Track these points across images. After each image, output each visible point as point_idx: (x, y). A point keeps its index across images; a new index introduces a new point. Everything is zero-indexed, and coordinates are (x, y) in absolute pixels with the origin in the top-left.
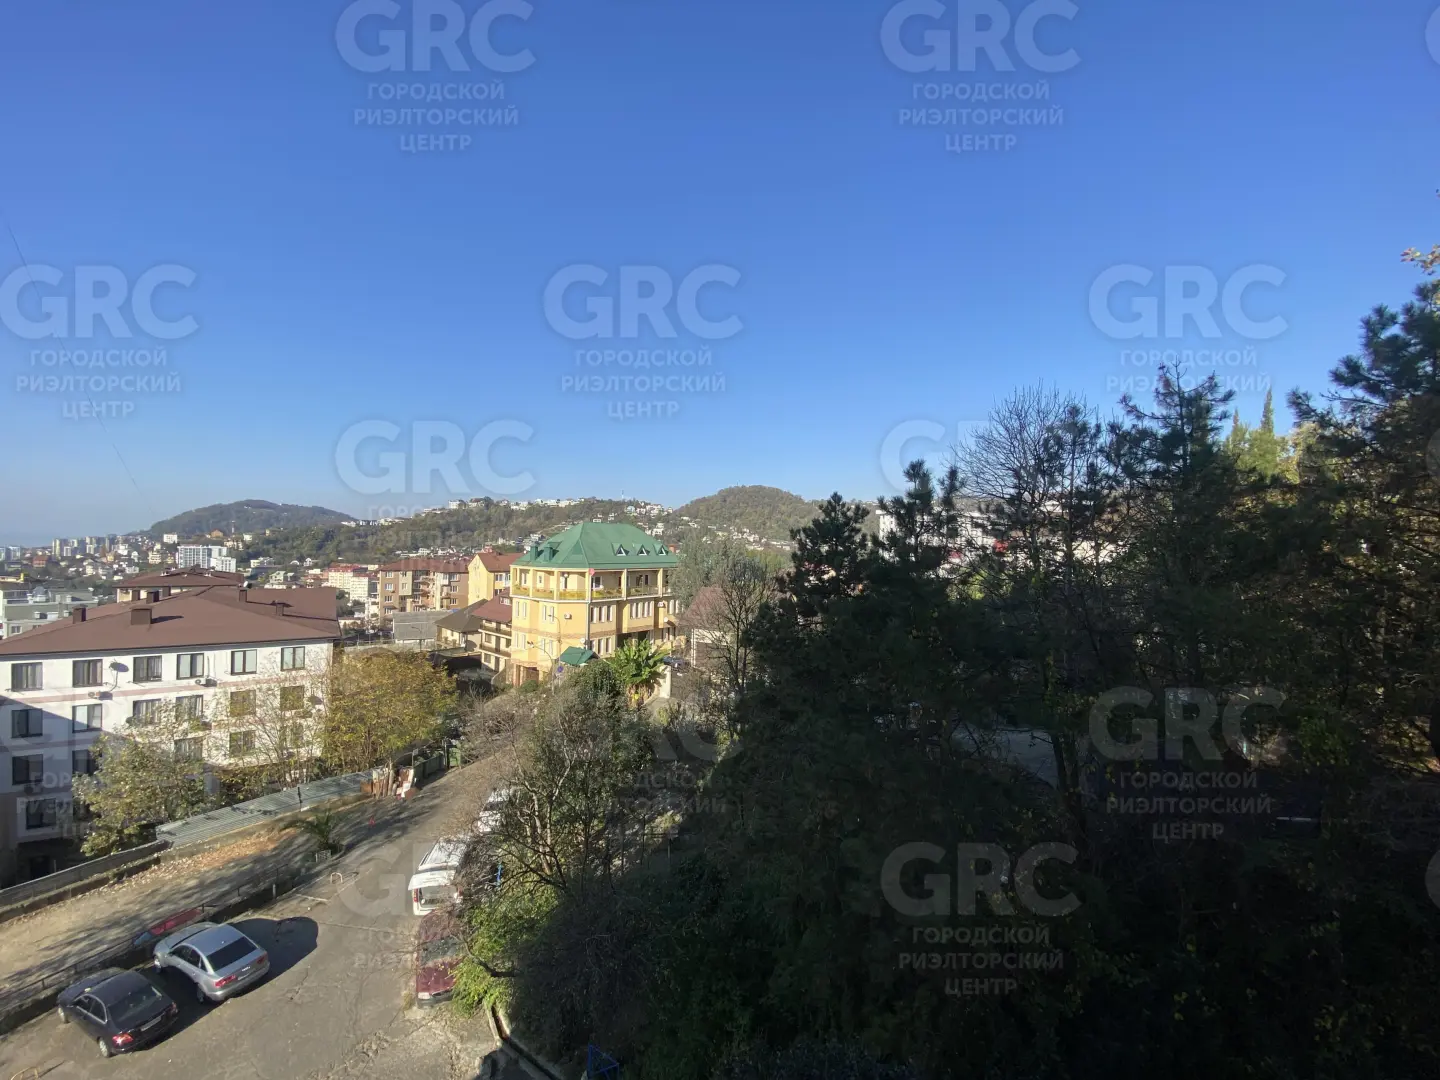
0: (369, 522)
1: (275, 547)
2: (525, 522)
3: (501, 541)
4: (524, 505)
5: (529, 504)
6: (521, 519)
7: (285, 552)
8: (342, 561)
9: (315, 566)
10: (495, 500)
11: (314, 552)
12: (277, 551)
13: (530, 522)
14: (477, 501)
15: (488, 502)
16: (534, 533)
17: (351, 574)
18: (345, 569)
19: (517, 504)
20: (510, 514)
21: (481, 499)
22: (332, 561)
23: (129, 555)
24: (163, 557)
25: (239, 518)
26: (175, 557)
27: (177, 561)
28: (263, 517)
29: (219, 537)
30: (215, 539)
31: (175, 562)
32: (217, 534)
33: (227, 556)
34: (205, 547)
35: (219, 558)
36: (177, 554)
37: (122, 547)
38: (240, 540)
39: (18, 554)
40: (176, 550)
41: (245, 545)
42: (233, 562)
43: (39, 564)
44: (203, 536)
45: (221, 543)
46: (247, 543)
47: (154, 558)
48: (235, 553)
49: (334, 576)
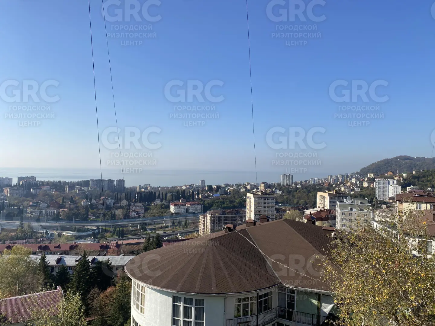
1: (418, 180)
12: (420, 182)
23: (356, 183)
24: (369, 184)
25: (396, 165)
26: (373, 184)
27: (375, 186)
28: (408, 165)
29: (391, 175)
30: (389, 176)
31: (374, 187)
32: (390, 173)
33: (396, 185)
34: (387, 180)
35: (393, 185)
36: (375, 183)
37: (353, 179)
38: (400, 176)
39: (317, 181)
40: (374, 181)
41: (403, 179)
42: (400, 188)
43: (326, 186)
44: (384, 175)
45: (392, 178)
46: (404, 178)
47: (365, 185)
48: (399, 183)
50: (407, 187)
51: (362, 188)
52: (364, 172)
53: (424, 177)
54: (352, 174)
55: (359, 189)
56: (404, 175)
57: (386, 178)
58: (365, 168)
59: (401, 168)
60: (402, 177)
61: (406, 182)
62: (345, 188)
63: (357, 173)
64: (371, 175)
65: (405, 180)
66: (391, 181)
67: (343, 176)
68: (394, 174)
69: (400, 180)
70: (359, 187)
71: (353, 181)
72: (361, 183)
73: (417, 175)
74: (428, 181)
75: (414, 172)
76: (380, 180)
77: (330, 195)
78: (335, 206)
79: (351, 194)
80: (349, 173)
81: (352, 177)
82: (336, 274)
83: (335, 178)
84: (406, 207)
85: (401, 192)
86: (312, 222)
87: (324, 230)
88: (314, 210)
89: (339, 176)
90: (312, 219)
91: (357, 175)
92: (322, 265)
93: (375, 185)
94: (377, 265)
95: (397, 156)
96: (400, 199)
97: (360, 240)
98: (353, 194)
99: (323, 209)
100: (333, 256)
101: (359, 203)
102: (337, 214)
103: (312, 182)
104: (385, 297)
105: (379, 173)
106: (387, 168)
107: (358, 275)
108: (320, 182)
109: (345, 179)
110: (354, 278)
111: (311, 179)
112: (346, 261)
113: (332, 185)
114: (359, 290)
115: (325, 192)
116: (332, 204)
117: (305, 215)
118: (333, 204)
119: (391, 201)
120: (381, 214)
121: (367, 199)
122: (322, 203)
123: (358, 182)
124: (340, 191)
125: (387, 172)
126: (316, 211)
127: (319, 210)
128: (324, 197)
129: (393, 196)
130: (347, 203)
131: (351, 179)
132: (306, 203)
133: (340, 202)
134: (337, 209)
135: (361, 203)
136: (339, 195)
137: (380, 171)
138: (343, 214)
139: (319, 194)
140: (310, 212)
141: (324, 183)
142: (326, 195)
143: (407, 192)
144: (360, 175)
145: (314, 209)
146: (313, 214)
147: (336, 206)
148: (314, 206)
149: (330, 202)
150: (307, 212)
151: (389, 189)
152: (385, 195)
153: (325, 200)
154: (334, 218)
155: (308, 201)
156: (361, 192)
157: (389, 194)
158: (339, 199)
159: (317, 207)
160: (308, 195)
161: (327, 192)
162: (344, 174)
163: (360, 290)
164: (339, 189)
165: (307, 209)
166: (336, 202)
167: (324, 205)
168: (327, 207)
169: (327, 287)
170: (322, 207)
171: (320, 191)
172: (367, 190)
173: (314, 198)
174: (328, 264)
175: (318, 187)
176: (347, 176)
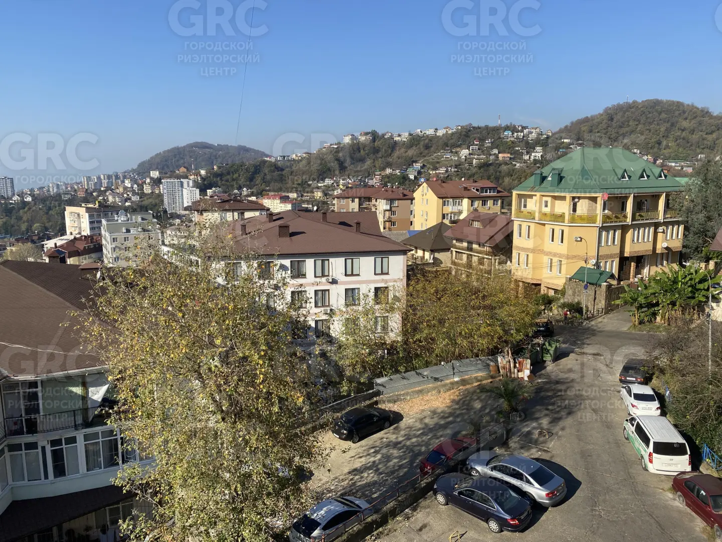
0: (284, 157)
1: (221, 179)
2: (406, 152)
3: (388, 171)
4: (405, 137)
5: (410, 135)
6: (403, 150)
7: (228, 183)
8: (269, 191)
9: (252, 194)
10: (380, 132)
11: (248, 183)
12: (223, 182)
13: (411, 152)
14: (367, 134)
15: (374, 135)
16: (416, 162)
17: (278, 201)
18: (274, 197)
19: (399, 135)
20: (393, 145)
21: (369, 133)
22: (263, 191)
23: (132, 187)
24: (153, 189)
25: (191, 157)
26: (159, 188)
27: (161, 191)
28: (206, 156)
29: (184, 172)
30: (182, 174)
31: (160, 192)
32: (183, 170)
33: (193, 187)
34: (179, 180)
35: (188, 188)
36: (161, 186)
37: (127, 181)
38: (198, 174)
39: (64, 187)
40: (161, 183)
41: (202, 178)
42: (198, 191)
43: (81, 194)
44: (175, 172)
45: (186, 177)
46: (203, 176)
47: (147, 189)
48: (196, 185)
49: (266, 202)
50: (208, 191)
51: (142, 195)
52: (143, 169)
53: (228, 173)
54: (125, 172)
55: (138, 197)
56: (203, 172)
57: (179, 177)
58: (144, 162)
59: (198, 161)
60: (200, 175)
61: (206, 183)
62: (114, 198)
63: (133, 171)
64: (155, 174)
65: (203, 179)
66: (185, 181)
67: (109, 177)
68: (188, 170)
69: (198, 179)
70: (138, 194)
71: (128, 184)
72: (141, 186)
73: (219, 172)
74: (233, 180)
75: (215, 167)
76: (169, 180)
77: (88, 210)
78: (100, 228)
79: (125, 207)
80: (120, 171)
81: (125, 177)
82: (109, 335)
83: (96, 181)
85: (200, 198)
86: (59, 260)
87: (82, 269)
88: (62, 240)
89: (102, 177)
90: (58, 256)
91: (133, 174)
92: (83, 328)
93: (162, 189)
94: (170, 308)
95: (192, 142)
96: (197, 208)
97: (143, 275)
98: (129, 205)
99: (78, 236)
100: (101, 308)
101: (140, 220)
102: (104, 242)
103: (53, 190)
104: (184, 351)
105: (166, 170)
106: (178, 161)
107: (143, 329)
108: (69, 189)
109: (114, 181)
110: (136, 335)
111: (51, 185)
112: (123, 312)
113: (91, 194)
114: (146, 351)
115: (81, 206)
116: (95, 224)
117: (45, 250)
118: (96, 225)
119: (187, 212)
120: (174, 233)
121: (151, 212)
122: (76, 226)
123: (135, 186)
124: (106, 203)
125: (178, 167)
126: (66, 241)
127: (72, 237)
128: (79, 215)
129: (190, 204)
130: (120, 221)
131: (123, 182)
132: (46, 229)
133: (108, 221)
134: (103, 232)
135: (143, 219)
136: (106, 209)
137: (168, 167)
138: (114, 240)
139: (69, 209)
140: (56, 244)
141: (75, 190)
142: (82, 211)
143: (208, 197)
144: (138, 174)
145: (62, 238)
146: (62, 246)
147: (102, 229)
148: (62, 231)
149: (91, 223)
150: (50, 244)
151: (182, 195)
152: (178, 204)
153: (82, 220)
154: (98, 248)
155: (50, 223)
156: (142, 201)
157: (183, 203)
158: (106, 216)
159: (68, 232)
160: (47, 213)
161: (83, 205)
162: (111, 173)
163: (148, 349)
164: (104, 199)
165: (49, 238)
166: (100, 222)
167: (80, 228)
168: (87, 232)
169: (95, 360)
170: (77, 232)
171: (70, 206)
172: (150, 198)
173: (60, 218)
174: (93, 322)
175: (67, 197)
176: (117, 177)
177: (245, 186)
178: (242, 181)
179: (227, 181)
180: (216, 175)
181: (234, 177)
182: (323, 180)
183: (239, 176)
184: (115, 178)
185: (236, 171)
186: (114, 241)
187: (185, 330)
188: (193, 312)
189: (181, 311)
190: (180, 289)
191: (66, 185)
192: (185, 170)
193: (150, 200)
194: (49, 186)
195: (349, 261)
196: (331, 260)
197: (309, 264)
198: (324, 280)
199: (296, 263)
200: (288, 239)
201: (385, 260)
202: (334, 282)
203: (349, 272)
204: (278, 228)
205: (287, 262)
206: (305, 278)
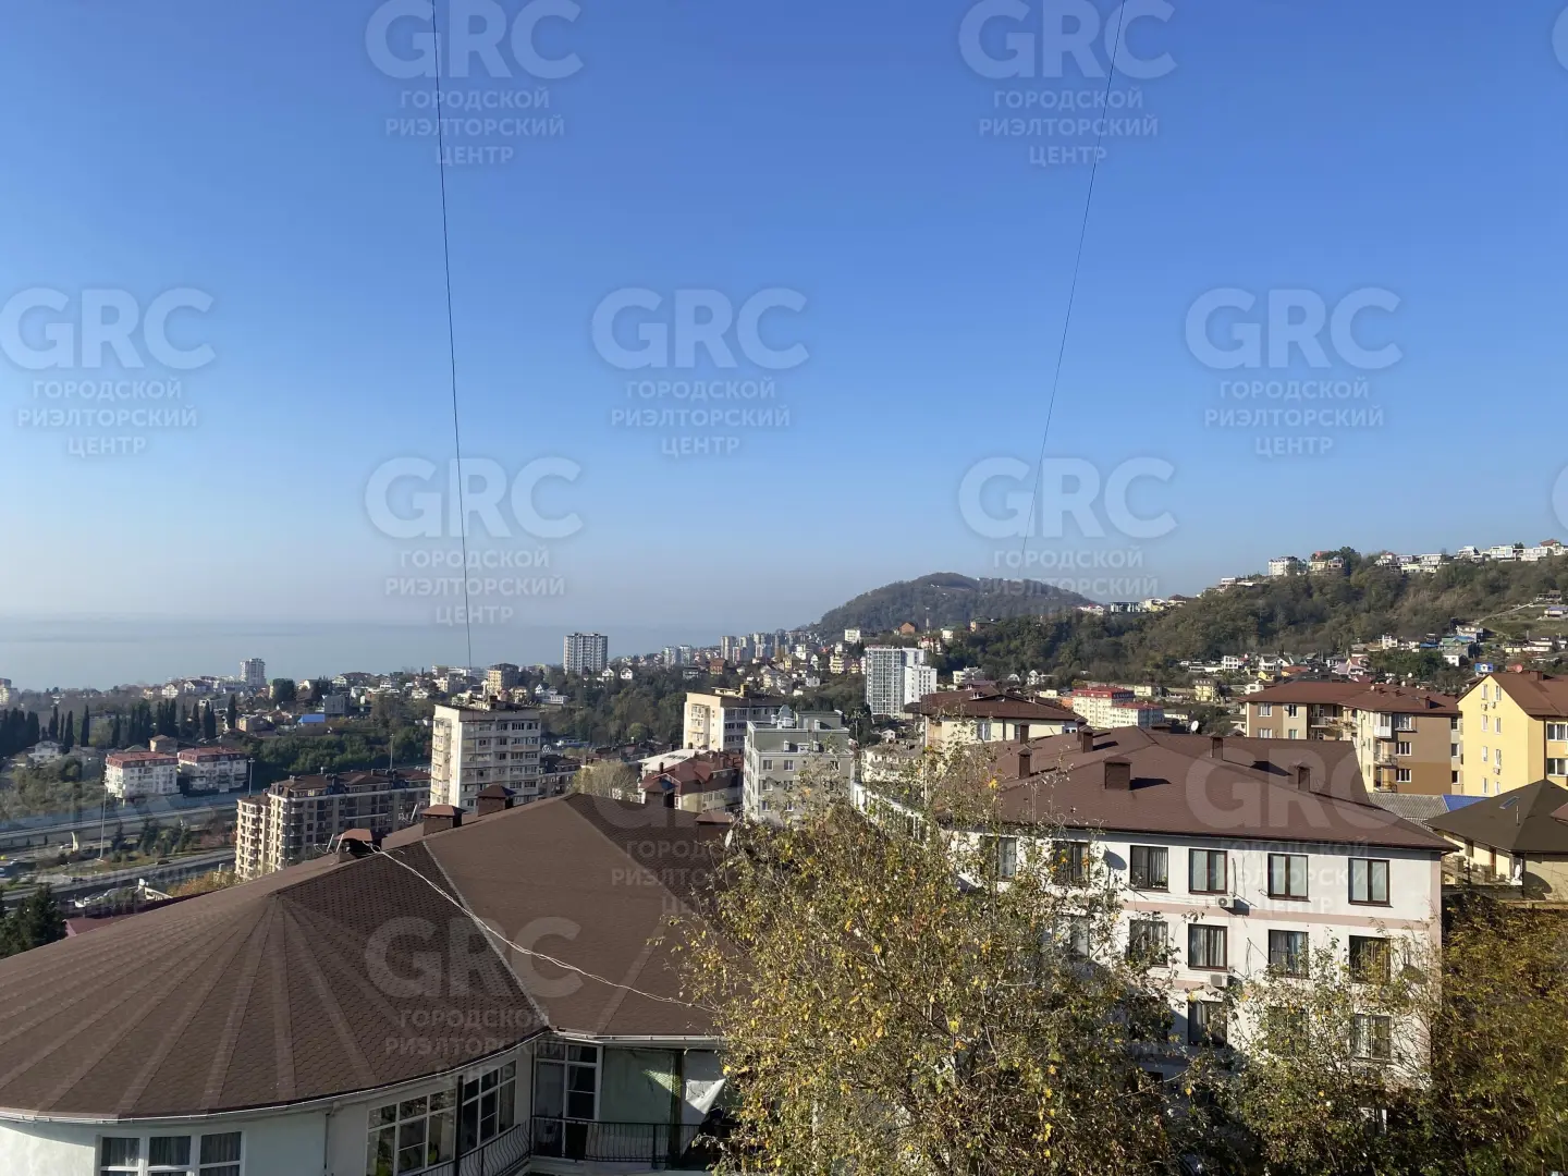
0: (1125, 606)
1: (983, 650)
2: (1437, 598)
3: (1387, 643)
4: (1431, 562)
5: (1445, 558)
6: (1425, 595)
7: (998, 659)
8: (1088, 678)
9: (1049, 685)
10: (1364, 551)
11: (1041, 659)
12: (988, 657)
13: (1448, 601)
14: (1326, 556)
15: (1349, 559)
16: (1463, 623)
17: (1108, 702)
18: (1098, 693)
19: (1416, 560)
20: (1398, 583)
21: (1335, 554)
22: (1074, 677)
23: (808, 660)
24: (847, 665)
25: (925, 603)
26: (859, 664)
27: (863, 669)
28: (956, 601)
29: (910, 633)
30: (905, 637)
31: (860, 672)
32: (907, 628)
33: (924, 664)
34: (898, 649)
35: (915, 667)
36: (863, 659)
37: (799, 648)
38: (937, 637)
39: (688, 656)
40: (863, 653)
41: (944, 646)
42: (934, 673)
43: (716, 671)
44: (891, 632)
45: (914, 644)
46: (947, 643)
47: (836, 666)
48: (932, 660)
49: (1082, 705)
50: (955, 673)
51: (826, 676)
52: (832, 625)
53: (1000, 639)
54: (799, 630)
55: (818, 681)
56: (947, 634)
57: (898, 643)
58: (834, 612)
59: (939, 610)
60: (941, 641)
61: (951, 656)
62: (774, 679)
63: (814, 628)
64: (853, 635)
65: (947, 648)
66: (910, 652)
67: (769, 639)
68: (917, 629)
69: (935, 648)
70: (817, 674)
71: (801, 653)
72: (825, 659)
73: (981, 634)
74: (1010, 652)
75: (973, 625)
76: (878, 649)
77: (725, 701)
78: (742, 739)
79: (793, 699)
80: (789, 629)
81: (797, 640)
82: (734, 974)
83: (744, 646)
84: (950, 734)
85: (938, 688)
86: (662, 800)
87: (701, 823)
88: (674, 757)
89: (756, 638)
90: (664, 788)
91: (812, 634)
92: (688, 950)
93: (863, 665)
94: (858, 933)
95: (929, 572)
96: (929, 708)
97: (809, 851)
98: (799, 696)
99: (702, 752)
100: (724, 913)
101: (816, 727)
102: (747, 767)
103: (670, 660)
104: (879, 1034)
105: (876, 628)
106: (899, 610)
107: (801, 970)
108: (697, 658)
109: (776, 647)
110: (786, 981)
111: (667, 652)
112: (766, 926)
113: (734, 670)
114: (803, 1020)
115: (713, 693)
116: (734, 731)
117: (644, 775)
118: (736, 732)
119: (910, 716)
120: (880, 758)
121: (840, 712)
122: (701, 731)
123: (815, 658)
124: (758, 689)
125: (899, 623)
126: (680, 761)
127: (690, 754)
128: (708, 710)
129: (917, 700)
130: (779, 727)
131: (793, 649)
132: (650, 734)
133: (758, 725)
134: (747, 747)
135: (823, 726)
136: (757, 703)
137: (880, 623)
138: (766, 765)
139: (693, 698)
140: (662, 765)
141: (708, 663)
142: (714, 702)
143: (955, 688)
144: (821, 635)
145: (672, 753)
146: (672, 770)
147: (746, 741)
148: (675, 741)
149: (728, 727)
150: (652, 764)
151: (903, 680)
152: (893, 697)
153: (712, 720)
154: (736, 780)
155: (657, 724)
156: (824, 689)
157: (903, 696)
158: (755, 715)
159: (686, 744)
160: (655, 704)
161: (717, 692)
162: (772, 632)
163: (806, 1017)
164: (755, 681)
165: (653, 752)
166: (744, 726)
167: (708, 736)
168: (718, 744)
169: (703, 1023)
170: (701, 743)
171: (695, 692)
172: (841, 683)
173: (675, 714)
174: (708, 941)
175: (692, 675)
176: (783, 640)
177: (1034, 667)
178: (1029, 654)
179: (997, 653)
180: (975, 641)
181: (1012, 646)
182: (1218, 658)
183: (1023, 644)
184: (778, 642)
185: (1016, 634)
186: (765, 768)
187: (886, 986)
188: (905, 944)
189: (879, 940)
190: (881, 889)
191: (693, 651)
192: (912, 629)
193: (840, 688)
194: (663, 653)
195: (1279, 862)
196: (1233, 853)
197: (1177, 860)
198: (1212, 900)
199: (1145, 854)
200: (1126, 793)
201: (1379, 869)
202: (1240, 909)
203: (1279, 888)
204: (1102, 765)
205: (1122, 849)
206: (1166, 891)
